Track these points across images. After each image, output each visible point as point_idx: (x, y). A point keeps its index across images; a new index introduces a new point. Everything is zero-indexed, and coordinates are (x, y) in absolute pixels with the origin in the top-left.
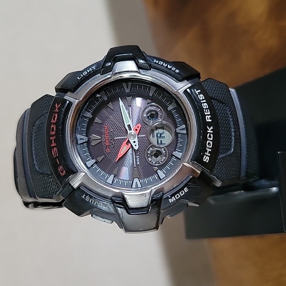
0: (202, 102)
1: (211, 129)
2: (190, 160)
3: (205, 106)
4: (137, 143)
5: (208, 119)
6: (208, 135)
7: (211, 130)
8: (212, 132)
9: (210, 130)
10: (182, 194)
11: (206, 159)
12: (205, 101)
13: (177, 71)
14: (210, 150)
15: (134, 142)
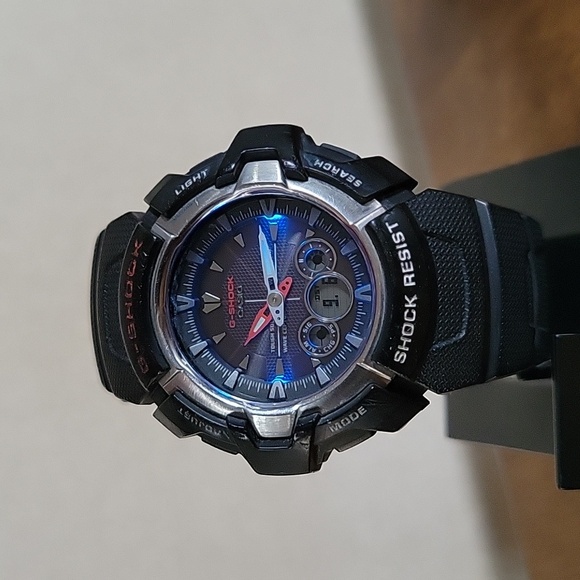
0: (398, 247)
1: (413, 300)
2: (370, 357)
3: (405, 254)
4: (282, 315)
5: (409, 281)
6: (406, 313)
7: (414, 302)
8: (414, 306)
9: (410, 302)
10: (353, 418)
11: (400, 357)
12: (405, 245)
13: (358, 183)
14: (410, 341)
15: (277, 312)
